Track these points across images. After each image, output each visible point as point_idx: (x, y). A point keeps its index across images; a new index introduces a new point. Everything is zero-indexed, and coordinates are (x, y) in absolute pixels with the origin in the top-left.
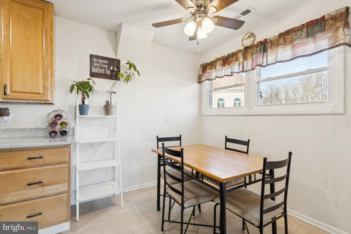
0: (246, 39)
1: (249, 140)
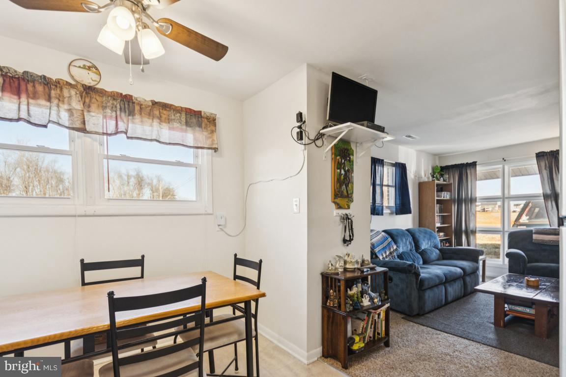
0: (80, 67)
1: (143, 257)
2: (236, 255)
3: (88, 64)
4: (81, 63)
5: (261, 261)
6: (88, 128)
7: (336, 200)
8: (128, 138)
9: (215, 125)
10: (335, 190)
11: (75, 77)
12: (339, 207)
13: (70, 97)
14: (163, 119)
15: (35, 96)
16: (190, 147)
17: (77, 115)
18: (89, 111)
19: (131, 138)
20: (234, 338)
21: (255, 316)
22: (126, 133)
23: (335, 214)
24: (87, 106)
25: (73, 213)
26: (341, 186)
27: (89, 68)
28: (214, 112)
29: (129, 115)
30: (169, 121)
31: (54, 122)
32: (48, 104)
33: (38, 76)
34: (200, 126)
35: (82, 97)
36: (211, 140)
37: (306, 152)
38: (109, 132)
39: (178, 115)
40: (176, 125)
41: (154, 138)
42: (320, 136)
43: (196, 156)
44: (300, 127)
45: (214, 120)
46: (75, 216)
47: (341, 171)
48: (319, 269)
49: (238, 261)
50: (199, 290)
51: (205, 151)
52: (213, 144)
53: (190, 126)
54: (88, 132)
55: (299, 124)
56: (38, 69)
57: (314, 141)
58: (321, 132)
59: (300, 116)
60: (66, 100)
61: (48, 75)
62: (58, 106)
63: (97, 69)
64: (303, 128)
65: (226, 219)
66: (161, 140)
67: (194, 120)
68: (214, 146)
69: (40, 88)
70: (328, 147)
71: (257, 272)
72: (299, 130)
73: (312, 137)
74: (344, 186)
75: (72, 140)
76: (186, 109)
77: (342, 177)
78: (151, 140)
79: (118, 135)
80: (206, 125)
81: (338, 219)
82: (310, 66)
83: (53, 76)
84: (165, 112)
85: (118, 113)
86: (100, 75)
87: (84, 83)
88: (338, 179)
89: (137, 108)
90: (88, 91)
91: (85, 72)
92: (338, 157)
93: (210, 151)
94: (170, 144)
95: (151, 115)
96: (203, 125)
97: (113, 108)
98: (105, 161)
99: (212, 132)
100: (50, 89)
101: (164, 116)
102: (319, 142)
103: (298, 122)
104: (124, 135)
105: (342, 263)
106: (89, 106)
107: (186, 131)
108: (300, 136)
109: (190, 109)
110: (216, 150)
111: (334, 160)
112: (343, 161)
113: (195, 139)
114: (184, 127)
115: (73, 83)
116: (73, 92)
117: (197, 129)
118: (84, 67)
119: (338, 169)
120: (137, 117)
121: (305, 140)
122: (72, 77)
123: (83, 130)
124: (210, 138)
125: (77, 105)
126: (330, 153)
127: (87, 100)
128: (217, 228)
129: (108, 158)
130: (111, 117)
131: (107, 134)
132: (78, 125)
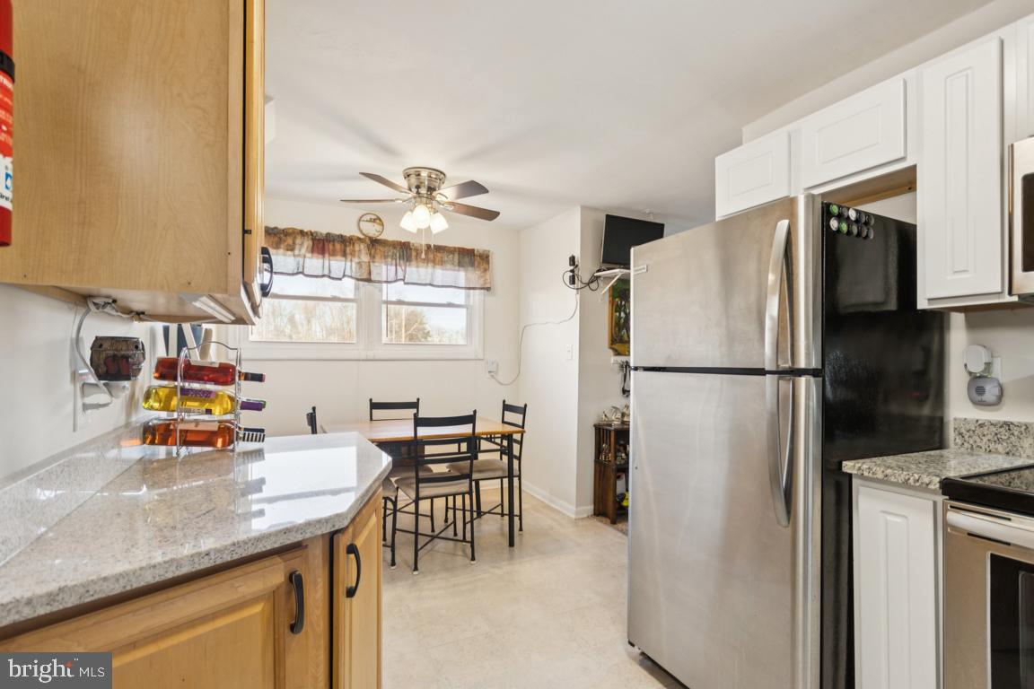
2: (504, 401)
3: (373, 217)
4: (368, 217)
5: (526, 405)
6: (373, 278)
7: (613, 346)
8: (405, 283)
9: (488, 263)
10: (612, 335)
11: (364, 231)
12: (617, 353)
13: (360, 251)
14: (437, 262)
15: (333, 254)
16: (462, 288)
17: (365, 267)
18: (374, 262)
19: (408, 283)
20: (499, 474)
21: (519, 458)
22: (404, 280)
23: (612, 361)
24: (373, 257)
25: (356, 357)
26: (620, 330)
27: (374, 221)
28: (487, 249)
29: (407, 261)
30: (442, 263)
31: (349, 277)
32: (344, 259)
33: (336, 235)
34: (472, 265)
35: (369, 249)
36: (483, 279)
37: (578, 296)
38: (389, 280)
39: (451, 256)
40: (449, 266)
41: (428, 282)
42: (595, 279)
43: (468, 296)
44: (572, 271)
45: (488, 257)
46: (359, 360)
47: (620, 314)
48: (593, 419)
49: (507, 407)
50: (470, 419)
51: (477, 291)
52: (485, 283)
53: (463, 266)
54: (375, 282)
55: (572, 268)
56: (337, 230)
57: (588, 284)
58: (596, 274)
59: (572, 260)
60: (357, 254)
61: (344, 234)
62: (351, 260)
63: (380, 220)
64: (576, 272)
65: (497, 366)
66: (435, 283)
67: (467, 260)
68: (486, 286)
69: (338, 246)
70: (605, 289)
71: (522, 416)
72: (571, 274)
73: (586, 280)
74: (625, 331)
75: (357, 288)
76: (459, 248)
77: (622, 321)
78: (426, 285)
79: (398, 283)
80: (479, 263)
81: (617, 366)
82: (584, 208)
83: (347, 233)
84: (438, 254)
85: (398, 261)
86: (383, 225)
87: (370, 235)
88: (616, 323)
89: (414, 254)
90: (374, 243)
91: (371, 224)
92: (617, 300)
93: (482, 291)
94: (443, 286)
95: (427, 260)
96: (476, 263)
97: (393, 257)
98: (384, 306)
99: (485, 270)
100: (346, 246)
101: (437, 259)
102: (594, 285)
103: (570, 265)
104: (402, 282)
105: (619, 415)
106: (374, 257)
107: (459, 271)
108: (573, 282)
109: (463, 249)
110: (488, 289)
111: (612, 302)
112: (623, 303)
113: (467, 280)
114: (457, 268)
115: (362, 236)
116: (362, 246)
117: (470, 268)
118: (370, 221)
119: (616, 312)
120: (414, 263)
121: (578, 284)
122: (361, 231)
123: (369, 280)
124: (482, 277)
125: (365, 258)
126: (607, 295)
127: (373, 251)
128: (488, 375)
129: (387, 303)
130: (392, 265)
131: (387, 282)
132: (365, 276)
